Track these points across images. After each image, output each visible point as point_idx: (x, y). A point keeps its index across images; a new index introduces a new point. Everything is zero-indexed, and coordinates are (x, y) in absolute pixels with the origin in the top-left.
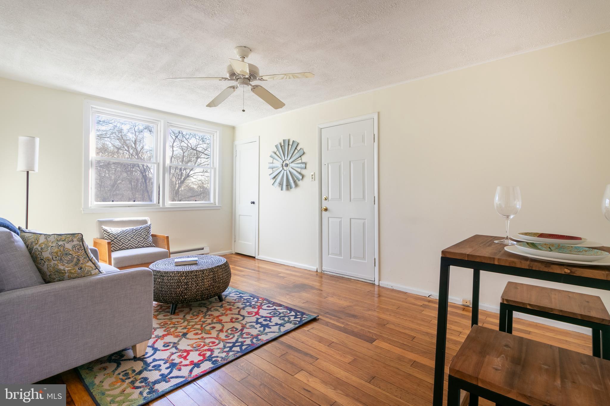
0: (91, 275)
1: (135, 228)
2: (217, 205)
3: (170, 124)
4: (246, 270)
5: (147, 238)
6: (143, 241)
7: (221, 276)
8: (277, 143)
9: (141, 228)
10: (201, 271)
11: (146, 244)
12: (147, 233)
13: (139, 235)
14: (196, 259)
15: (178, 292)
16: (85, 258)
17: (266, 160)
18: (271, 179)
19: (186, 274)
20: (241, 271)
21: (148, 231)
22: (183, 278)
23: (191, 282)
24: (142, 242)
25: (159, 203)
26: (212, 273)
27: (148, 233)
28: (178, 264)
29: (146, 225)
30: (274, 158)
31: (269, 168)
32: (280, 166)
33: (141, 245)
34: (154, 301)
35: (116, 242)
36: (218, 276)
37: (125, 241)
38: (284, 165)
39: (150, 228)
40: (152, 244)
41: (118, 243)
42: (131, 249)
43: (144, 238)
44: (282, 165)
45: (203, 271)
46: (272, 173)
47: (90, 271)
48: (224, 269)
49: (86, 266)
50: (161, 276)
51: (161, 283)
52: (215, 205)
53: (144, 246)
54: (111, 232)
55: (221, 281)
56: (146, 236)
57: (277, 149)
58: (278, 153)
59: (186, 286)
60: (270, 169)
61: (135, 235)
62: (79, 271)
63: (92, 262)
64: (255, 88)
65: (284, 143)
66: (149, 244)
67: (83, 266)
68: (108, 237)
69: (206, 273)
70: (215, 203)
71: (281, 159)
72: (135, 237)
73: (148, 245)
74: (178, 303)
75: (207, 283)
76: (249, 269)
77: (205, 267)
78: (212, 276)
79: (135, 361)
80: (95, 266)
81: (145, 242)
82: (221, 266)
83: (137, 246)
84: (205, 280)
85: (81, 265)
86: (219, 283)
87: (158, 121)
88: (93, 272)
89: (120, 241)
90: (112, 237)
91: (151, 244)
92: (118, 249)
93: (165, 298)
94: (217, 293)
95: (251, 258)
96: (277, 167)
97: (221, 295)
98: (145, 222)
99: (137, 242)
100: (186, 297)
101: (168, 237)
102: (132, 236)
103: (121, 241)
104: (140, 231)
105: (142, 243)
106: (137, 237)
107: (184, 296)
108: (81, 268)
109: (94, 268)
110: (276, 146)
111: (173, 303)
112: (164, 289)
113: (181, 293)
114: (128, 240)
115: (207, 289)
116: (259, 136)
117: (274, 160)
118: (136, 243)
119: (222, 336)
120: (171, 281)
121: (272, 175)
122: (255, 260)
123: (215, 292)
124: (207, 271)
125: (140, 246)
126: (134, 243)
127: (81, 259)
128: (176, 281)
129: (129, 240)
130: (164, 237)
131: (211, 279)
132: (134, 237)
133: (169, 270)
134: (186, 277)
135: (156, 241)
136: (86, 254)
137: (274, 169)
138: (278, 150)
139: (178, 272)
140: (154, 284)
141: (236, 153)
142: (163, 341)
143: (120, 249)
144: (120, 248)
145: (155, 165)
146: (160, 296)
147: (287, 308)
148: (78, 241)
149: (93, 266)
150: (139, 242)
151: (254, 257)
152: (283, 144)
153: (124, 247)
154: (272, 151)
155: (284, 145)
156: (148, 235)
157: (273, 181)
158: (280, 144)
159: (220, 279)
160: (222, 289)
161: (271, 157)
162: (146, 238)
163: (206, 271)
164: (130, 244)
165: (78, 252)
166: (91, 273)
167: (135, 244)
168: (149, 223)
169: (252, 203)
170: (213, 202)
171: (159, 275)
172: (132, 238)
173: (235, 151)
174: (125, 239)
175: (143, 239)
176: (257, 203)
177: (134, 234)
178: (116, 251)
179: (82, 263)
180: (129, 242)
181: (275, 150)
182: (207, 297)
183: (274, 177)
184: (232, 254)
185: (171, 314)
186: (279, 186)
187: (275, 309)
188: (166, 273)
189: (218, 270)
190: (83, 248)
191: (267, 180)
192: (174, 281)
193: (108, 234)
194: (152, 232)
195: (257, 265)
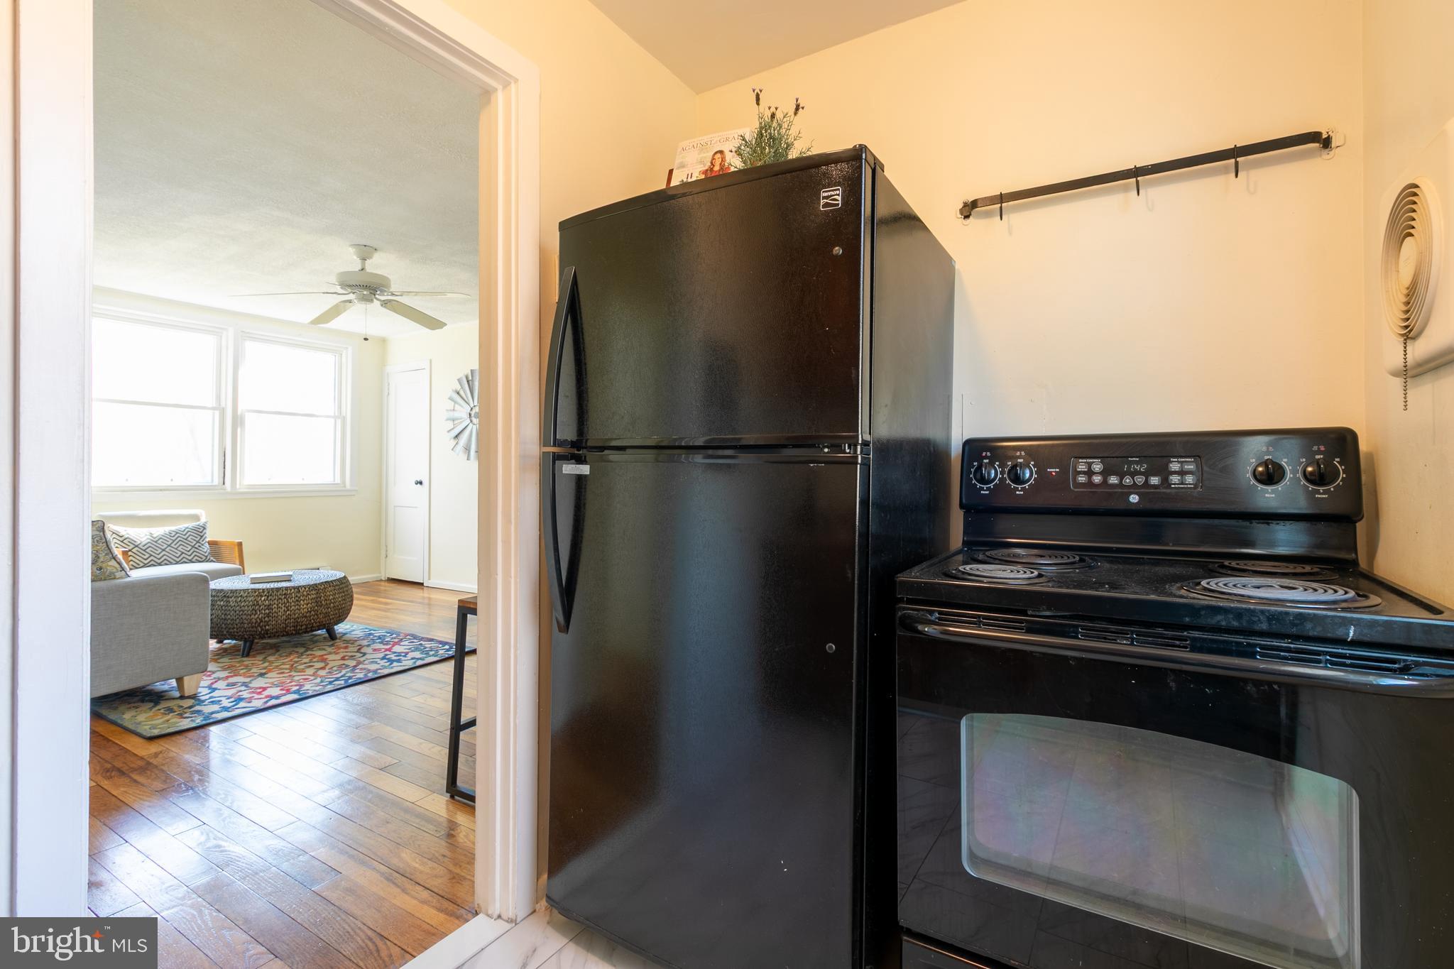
0: (115, 578)
1: (173, 528)
2: (348, 486)
3: (248, 335)
4: (398, 602)
5: (199, 546)
6: (191, 551)
7: (331, 597)
8: (461, 375)
9: (187, 530)
10: (294, 588)
11: (196, 557)
12: (199, 537)
13: (185, 541)
14: (290, 573)
15: (254, 621)
16: (106, 554)
17: (443, 405)
18: (451, 439)
19: (269, 592)
20: (386, 604)
21: (202, 534)
22: (263, 599)
23: (277, 605)
24: (189, 553)
25: (224, 484)
26: (314, 592)
27: (202, 537)
28: (254, 581)
29: (198, 523)
30: (455, 402)
31: (447, 419)
32: (466, 416)
33: (186, 558)
34: (211, 638)
35: (138, 553)
36: (326, 597)
37: (155, 551)
38: (473, 415)
39: (204, 529)
40: (208, 557)
41: (140, 555)
42: (166, 564)
43: (193, 547)
44: (470, 415)
45: (298, 589)
46: (453, 429)
47: (113, 573)
48: (337, 587)
49: (108, 565)
50: (225, 596)
51: (224, 608)
52: (345, 487)
53: (194, 560)
54: (126, 536)
55: (332, 605)
56: (198, 542)
57: (461, 385)
58: (462, 393)
59: (267, 611)
60: (448, 421)
61: (174, 541)
62: (99, 572)
63: (116, 560)
64: (385, 304)
65: (472, 376)
66: (204, 558)
67: (104, 565)
68: (122, 544)
70: (344, 482)
71: (466, 401)
72: (175, 545)
73: (201, 558)
74: (254, 638)
75: (305, 607)
76: (404, 601)
77: (303, 583)
78: (314, 597)
79: (182, 699)
80: (121, 567)
81: (195, 553)
82: (331, 581)
83: (180, 560)
84: (302, 601)
85: (100, 565)
86: (328, 608)
87: (222, 329)
88: (118, 575)
89: (144, 550)
90: (129, 544)
91: (206, 557)
92: (142, 565)
93: (232, 630)
94: (324, 625)
95: (416, 586)
96: (461, 419)
97: (334, 629)
98: (197, 518)
99: (180, 553)
100: (267, 627)
101: (240, 544)
102: (169, 543)
103: (147, 551)
104: (184, 533)
105: (190, 556)
106: (178, 544)
107: (265, 626)
108: (101, 569)
109: (120, 569)
110: (460, 381)
111: (246, 638)
112: (229, 616)
113: (259, 621)
114: (161, 550)
115: (306, 617)
116: (431, 361)
117: (456, 405)
118: (177, 555)
119: (322, 673)
120: (242, 604)
121: (453, 431)
122: (423, 589)
123: (319, 622)
125: (184, 560)
126: (173, 555)
127: (102, 555)
128: (251, 603)
129: (163, 550)
130: (232, 543)
131: (313, 601)
132: (172, 545)
133: (237, 588)
134: (268, 597)
135: (216, 551)
136: (109, 548)
137: (456, 422)
138: (462, 388)
139: (255, 590)
140: (212, 610)
141: (388, 389)
142: (227, 681)
143: (145, 566)
144: (146, 564)
145: (216, 411)
146: (222, 628)
147: (441, 642)
148: (97, 530)
149: (117, 566)
150: (183, 553)
151: (422, 584)
152: (470, 378)
153: (152, 563)
154: (453, 390)
155: (472, 380)
156: (200, 541)
157: (453, 442)
158: (467, 377)
159: (328, 602)
160: (333, 618)
161: (451, 399)
162: (196, 546)
163: (303, 589)
164: (165, 557)
165: (97, 546)
166: (115, 575)
167: (175, 556)
168: (203, 520)
169: (416, 484)
170: (339, 482)
171: (224, 595)
172: (169, 546)
173: (387, 384)
174: (155, 547)
175: (190, 547)
176: (426, 482)
177: (174, 538)
178: (137, 568)
179: (102, 562)
180: (164, 553)
181: (458, 387)
182: (306, 628)
183: (457, 437)
184: (381, 580)
185: (243, 656)
186: (465, 453)
187: (421, 644)
188: (232, 591)
189: (325, 588)
190: (104, 540)
191: (443, 440)
192: (247, 603)
193: (121, 539)
194: (210, 536)
195: (426, 595)
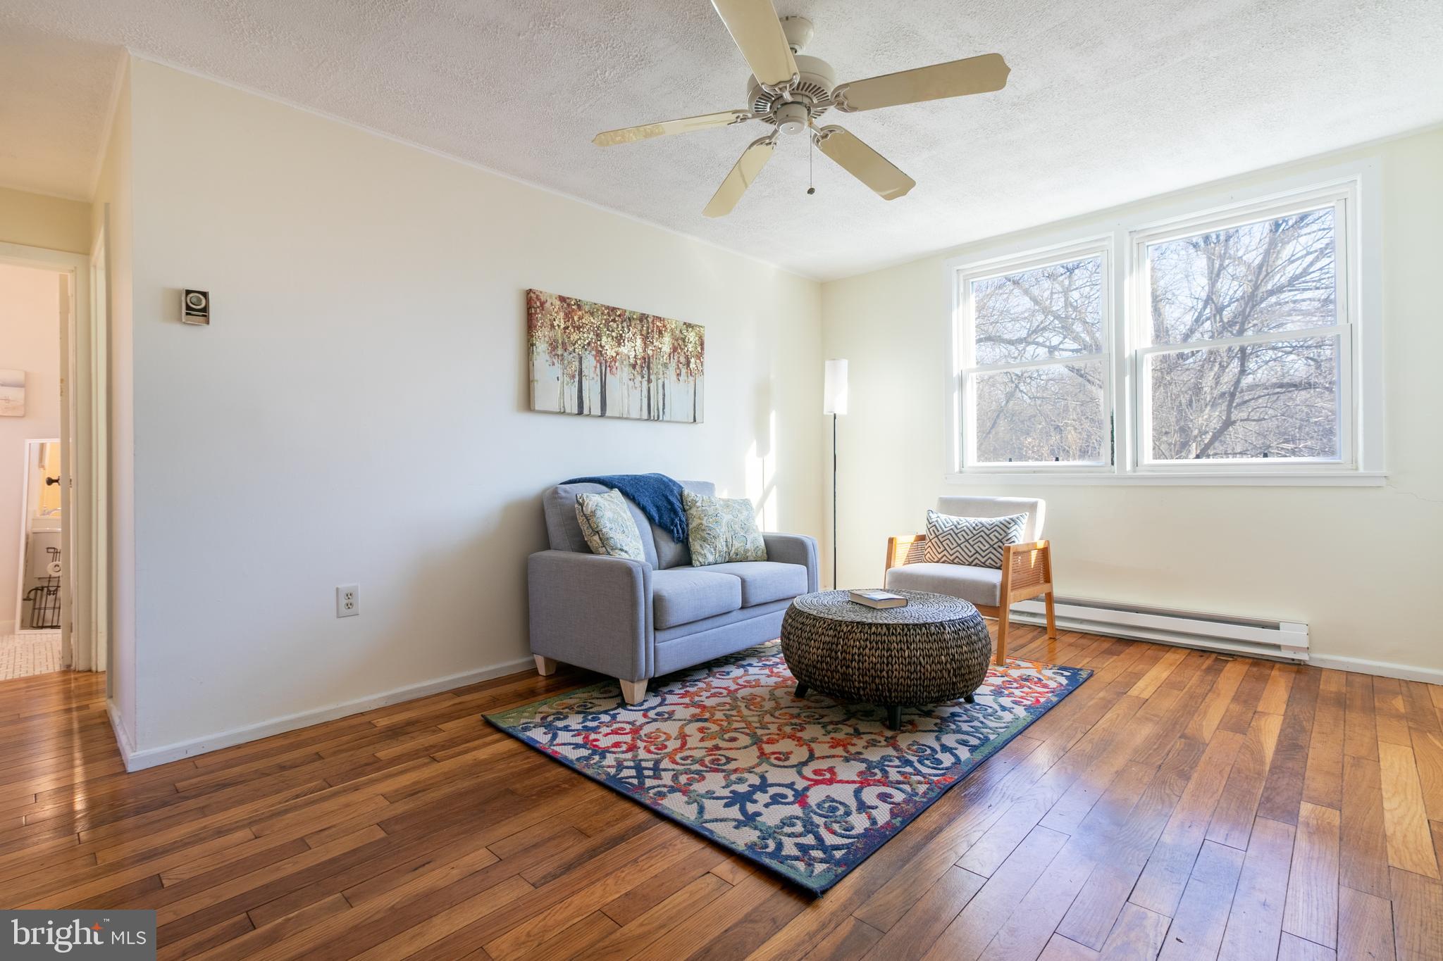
3: (1142, 234)
5: (999, 547)
11: (992, 559)
24: (983, 554)
33: (979, 560)
36: (845, 647)
37: (950, 545)
61: (974, 536)
69: (820, 627)
70: (1354, 460)
78: (827, 639)
81: (990, 554)
83: (972, 562)
84: (813, 641)
87: (1103, 239)
105: (983, 557)
124: (824, 623)
126: (966, 554)
131: (825, 646)
167: (968, 555)
